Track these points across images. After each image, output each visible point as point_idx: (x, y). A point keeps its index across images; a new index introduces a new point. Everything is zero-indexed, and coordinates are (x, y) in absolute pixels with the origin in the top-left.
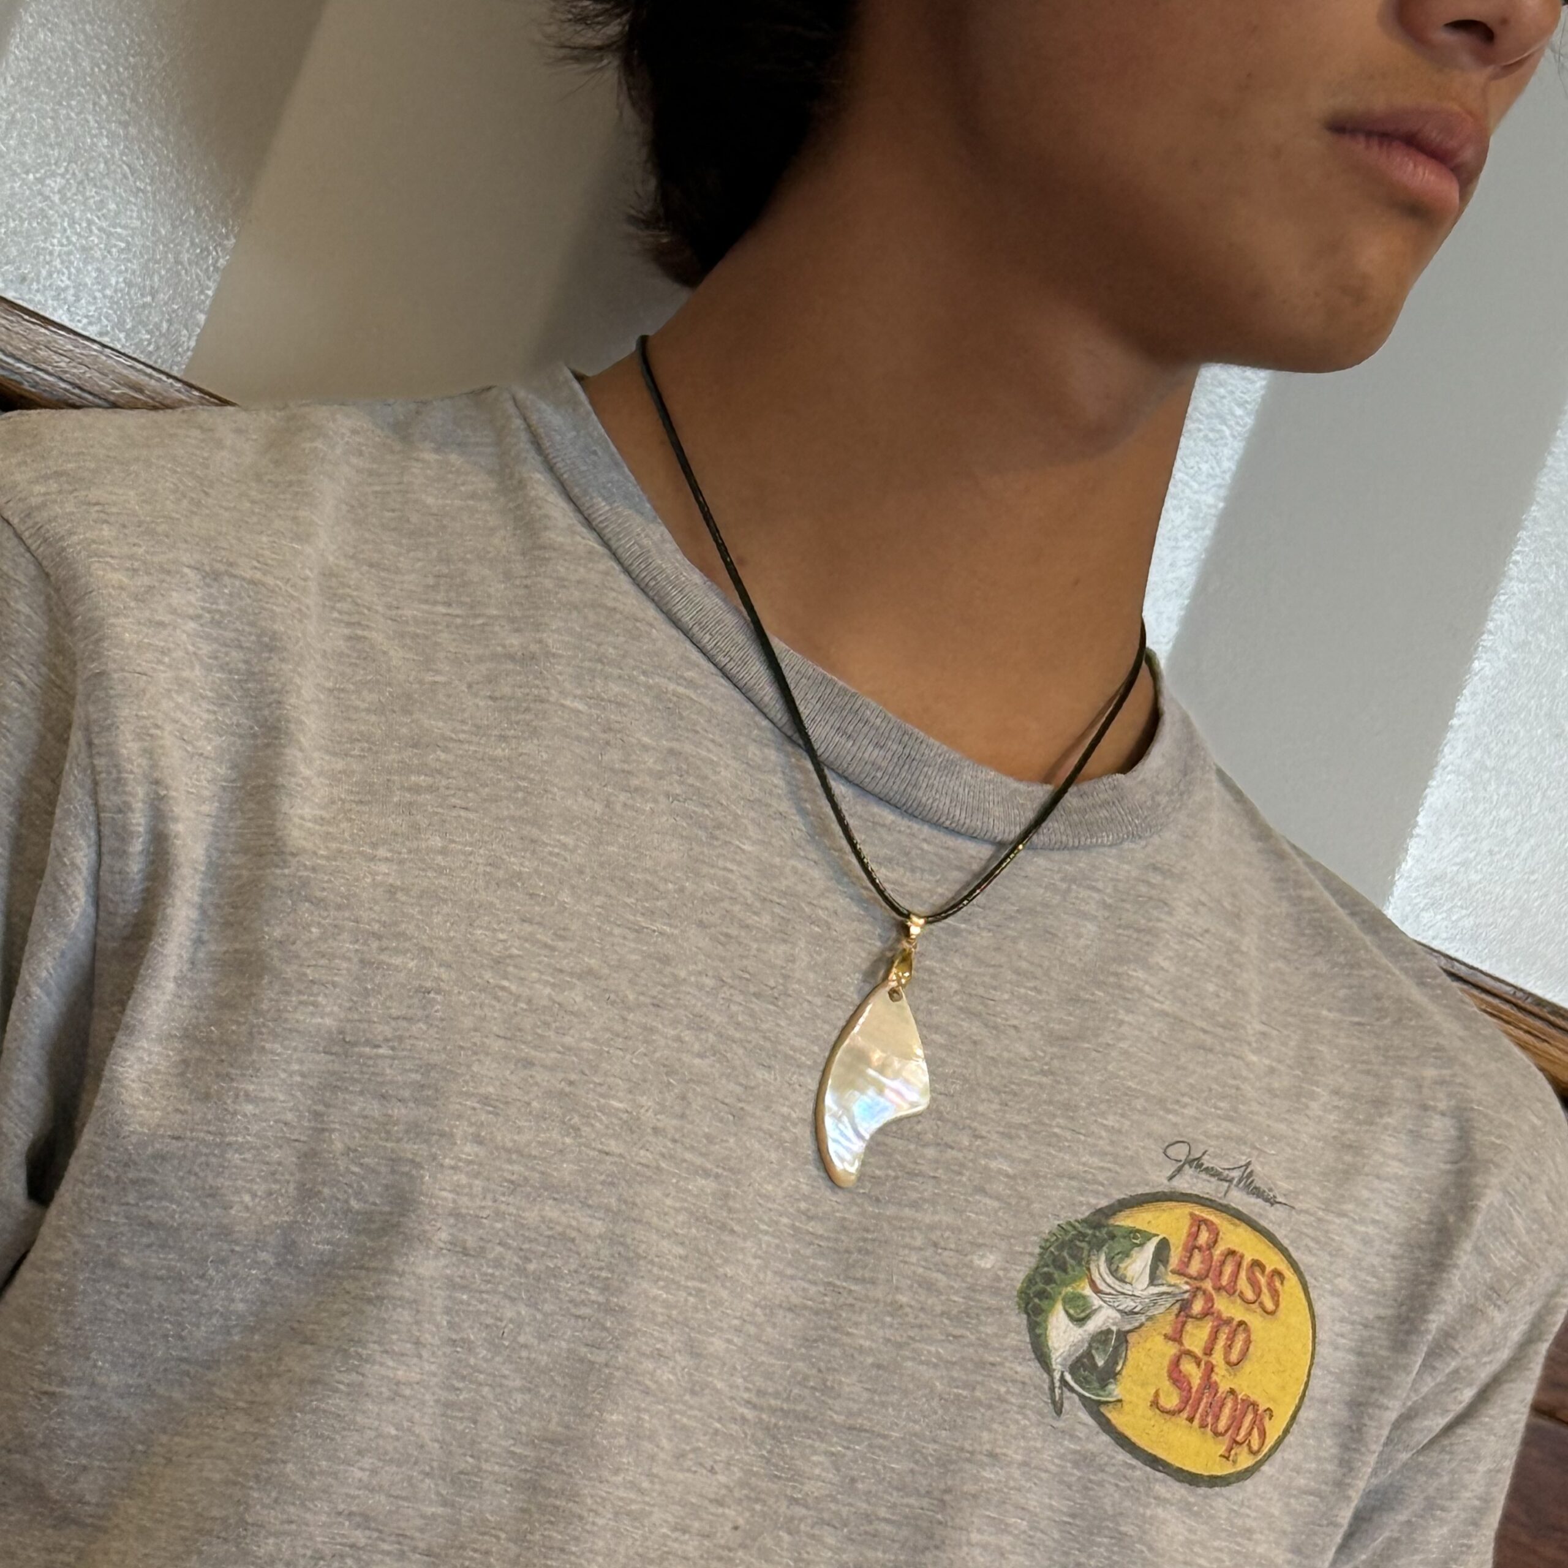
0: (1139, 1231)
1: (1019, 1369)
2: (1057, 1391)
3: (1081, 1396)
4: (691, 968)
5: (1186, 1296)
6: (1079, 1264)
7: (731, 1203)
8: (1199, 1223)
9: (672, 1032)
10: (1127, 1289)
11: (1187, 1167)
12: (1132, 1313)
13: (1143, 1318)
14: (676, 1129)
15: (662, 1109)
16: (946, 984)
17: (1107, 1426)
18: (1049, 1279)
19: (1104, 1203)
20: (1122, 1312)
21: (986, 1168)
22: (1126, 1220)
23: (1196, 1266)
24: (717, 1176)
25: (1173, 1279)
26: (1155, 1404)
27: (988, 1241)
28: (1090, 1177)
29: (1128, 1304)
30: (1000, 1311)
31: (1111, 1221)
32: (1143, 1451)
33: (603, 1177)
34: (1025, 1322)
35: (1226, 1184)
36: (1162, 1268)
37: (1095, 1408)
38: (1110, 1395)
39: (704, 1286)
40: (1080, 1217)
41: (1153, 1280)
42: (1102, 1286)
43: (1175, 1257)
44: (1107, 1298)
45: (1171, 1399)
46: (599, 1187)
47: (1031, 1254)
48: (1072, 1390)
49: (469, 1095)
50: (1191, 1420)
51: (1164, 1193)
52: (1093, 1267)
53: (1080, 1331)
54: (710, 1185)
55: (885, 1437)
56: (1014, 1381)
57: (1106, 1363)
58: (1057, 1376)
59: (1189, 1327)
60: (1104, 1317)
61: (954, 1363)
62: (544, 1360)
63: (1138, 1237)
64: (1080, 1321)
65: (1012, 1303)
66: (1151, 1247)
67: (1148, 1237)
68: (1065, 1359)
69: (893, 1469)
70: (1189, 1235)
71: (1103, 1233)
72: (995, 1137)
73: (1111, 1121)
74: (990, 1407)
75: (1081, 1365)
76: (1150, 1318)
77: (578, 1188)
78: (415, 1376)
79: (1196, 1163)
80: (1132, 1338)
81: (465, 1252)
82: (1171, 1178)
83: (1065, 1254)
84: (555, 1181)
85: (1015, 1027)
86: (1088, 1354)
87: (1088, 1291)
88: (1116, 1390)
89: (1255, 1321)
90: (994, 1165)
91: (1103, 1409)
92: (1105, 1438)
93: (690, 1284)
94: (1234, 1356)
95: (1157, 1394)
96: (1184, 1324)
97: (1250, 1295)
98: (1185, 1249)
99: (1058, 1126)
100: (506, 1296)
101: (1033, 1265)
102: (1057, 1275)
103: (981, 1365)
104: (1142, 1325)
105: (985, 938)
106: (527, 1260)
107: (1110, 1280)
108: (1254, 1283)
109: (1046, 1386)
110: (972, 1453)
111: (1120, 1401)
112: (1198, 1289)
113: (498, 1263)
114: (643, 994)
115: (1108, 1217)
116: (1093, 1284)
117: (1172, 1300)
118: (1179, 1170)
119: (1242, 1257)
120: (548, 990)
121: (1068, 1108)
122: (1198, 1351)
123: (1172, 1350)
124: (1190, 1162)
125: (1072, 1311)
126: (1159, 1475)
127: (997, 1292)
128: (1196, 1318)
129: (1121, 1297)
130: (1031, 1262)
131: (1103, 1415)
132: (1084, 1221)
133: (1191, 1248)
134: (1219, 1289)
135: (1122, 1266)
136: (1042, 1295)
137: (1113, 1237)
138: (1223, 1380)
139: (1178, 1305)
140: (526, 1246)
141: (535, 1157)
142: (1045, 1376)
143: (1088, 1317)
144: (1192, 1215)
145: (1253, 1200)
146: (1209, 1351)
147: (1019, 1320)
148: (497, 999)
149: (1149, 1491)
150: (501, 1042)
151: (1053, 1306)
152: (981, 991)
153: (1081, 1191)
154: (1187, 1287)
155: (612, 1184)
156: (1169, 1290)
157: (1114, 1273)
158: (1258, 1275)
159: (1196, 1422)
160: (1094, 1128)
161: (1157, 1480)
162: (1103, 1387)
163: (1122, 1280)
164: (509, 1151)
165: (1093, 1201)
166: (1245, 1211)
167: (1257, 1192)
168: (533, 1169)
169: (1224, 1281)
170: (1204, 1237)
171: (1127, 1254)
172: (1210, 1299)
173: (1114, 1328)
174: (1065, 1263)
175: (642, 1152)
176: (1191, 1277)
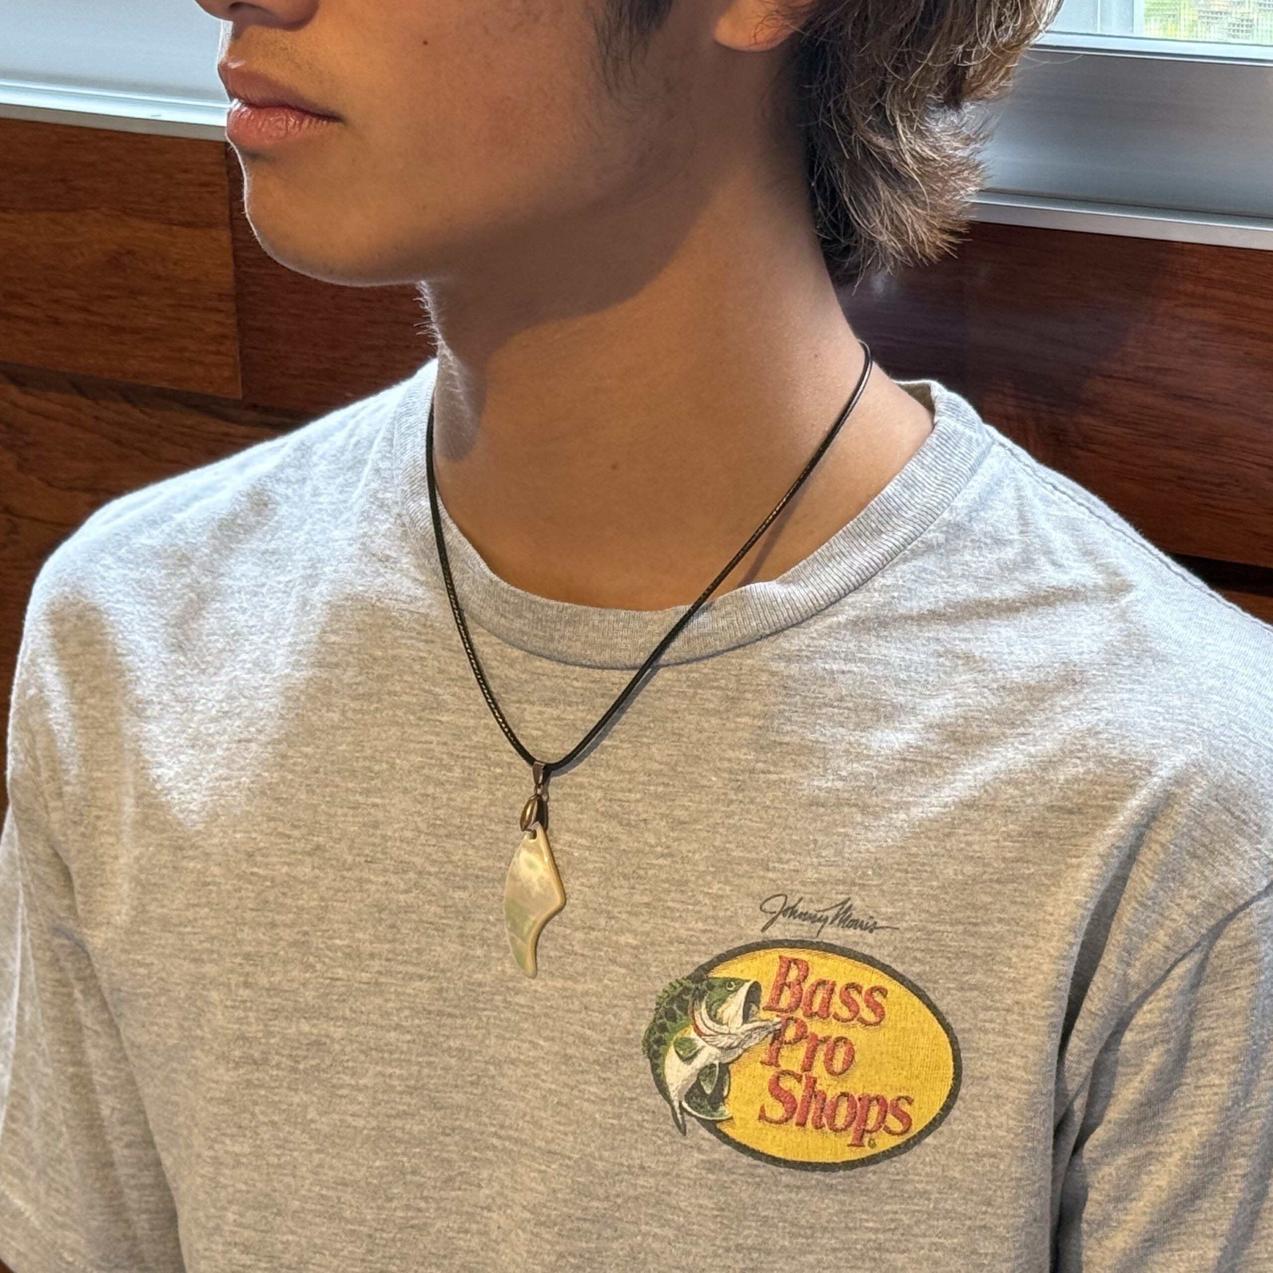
0: (734, 980)
1: (649, 1101)
2: (679, 1116)
3: (699, 1119)
4: (396, 826)
5: (778, 1027)
6: (686, 1014)
7: (444, 995)
8: (788, 964)
9: (381, 879)
10: (724, 1030)
11: (781, 916)
12: (730, 1048)
13: (740, 1051)
14: (389, 951)
15: (377, 938)
16: (592, 795)
17: (725, 1139)
18: (663, 1028)
19: (704, 960)
20: (721, 1048)
21: (617, 942)
22: (721, 973)
23: (786, 1000)
24: (430, 978)
25: (763, 1015)
26: (762, 1117)
27: (620, 1003)
28: (694, 939)
29: (725, 1041)
30: (631, 1057)
31: (711, 975)
32: (763, 1154)
33: (336, 997)
34: (649, 1066)
35: (819, 924)
36: (754, 1008)
37: (712, 1126)
38: (722, 1115)
39: (432, 1059)
40: (686, 974)
41: (746, 1018)
42: (704, 1030)
43: (765, 998)
44: (708, 1039)
45: (777, 1111)
46: (336, 1004)
47: (650, 1010)
48: (689, 1114)
49: (236, 955)
50: (802, 1124)
51: (757, 944)
52: (696, 1014)
53: (690, 1067)
54: (425, 985)
55: (569, 1158)
56: (648, 1112)
57: (714, 1091)
58: (676, 1104)
59: (784, 1052)
60: (707, 1055)
61: (605, 1100)
62: (326, 1129)
63: (730, 985)
64: (688, 1060)
65: (639, 1050)
66: (743, 991)
67: (740, 983)
68: (680, 1092)
69: (579, 1183)
70: (779, 975)
71: (703, 986)
72: (624, 916)
73: (715, 888)
74: (634, 1132)
75: (694, 1093)
76: (745, 1050)
77: (320, 1007)
78: (247, 1150)
79: (790, 911)
80: (733, 1068)
81: (256, 1063)
82: (764, 929)
83: (675, 1007)
84: (303, 1006)
85: (645, 820)
86: (697, 1085)
87: (693, 1035)
88: (726, 1110)
89: (857, 1035)
90: (622, 939)
91: (718, 1126)
92: (726, 1147)
93: (420, 1059)
94: (838, 1065)
95: (762, 1109)
96: (778, 1050)
97: (845, 1013)
98: (775, 987)
99: (673, 900)
100: (289, 1088)
101: (651, 1019)
102: (669, 1024)
103: (622, 1099)
104: (740, 1056)
105: (626, 750)
106: (298, 1062)
107: (710, 1023)
108: (848, 1002)
109: (670, 1113)
110: (629, 1167)
111: (731, 1118)
112: (792, 1019)
113: (278, 1066)
114: (358, 855)
115: (708, 971)
116: (697, 1029)
117: (765, 1033)
118: (773, 920)
119: (834, 984)
120: (285, 869)
121: (682, 883)
122: (797, 1069)
123: (770, 1072)
124: (783, 912)
125: (681, 1053)
126: (782, 1170)
127: (628, 1042)
128: (790, 1043)
129: (720, 1037)
130: (650, 1016)
131: (720, 1131)
132: (689, 978)
133: (780, 988)
134: (811, 1016)
135: (720, 1011)
136: (660, 1042)
137: (711, 987)
138: (829, 1086)
139: (771, 1036)
140: (294, 1053)
141: (287, 991)
142: (668, 1106)
143: (695, 1055)
144: (780, 957)
145: (850, 932)
146: (808, 1066)
147: (645, 1063)
148: (250, 883)
149: (777, 1183)
150: (254, 914)
151: (666, 1051)
152: (620, 795)
153: (687, 952)
154: (777, 1020)
155: (344, 1000)
156: (763, 1024)
157: (713, 1017)
158: (854, 994)
159: (809, 1125)
160: (701, 897)
161: (781, 1174)
162: (715, 1109)
163: (720, 1022)
164: (268, 990)
165: (696, 959)
166: (838, 943)
167: (856, 924)
168: (286, 999)
169: (816, 1007)
170: (793, 974)
171: (723, 1001)
172: (803, 1025)
173: (717, 1062)
174: (675, 1014)
175: (363, 974)
176: (781, 1011)
